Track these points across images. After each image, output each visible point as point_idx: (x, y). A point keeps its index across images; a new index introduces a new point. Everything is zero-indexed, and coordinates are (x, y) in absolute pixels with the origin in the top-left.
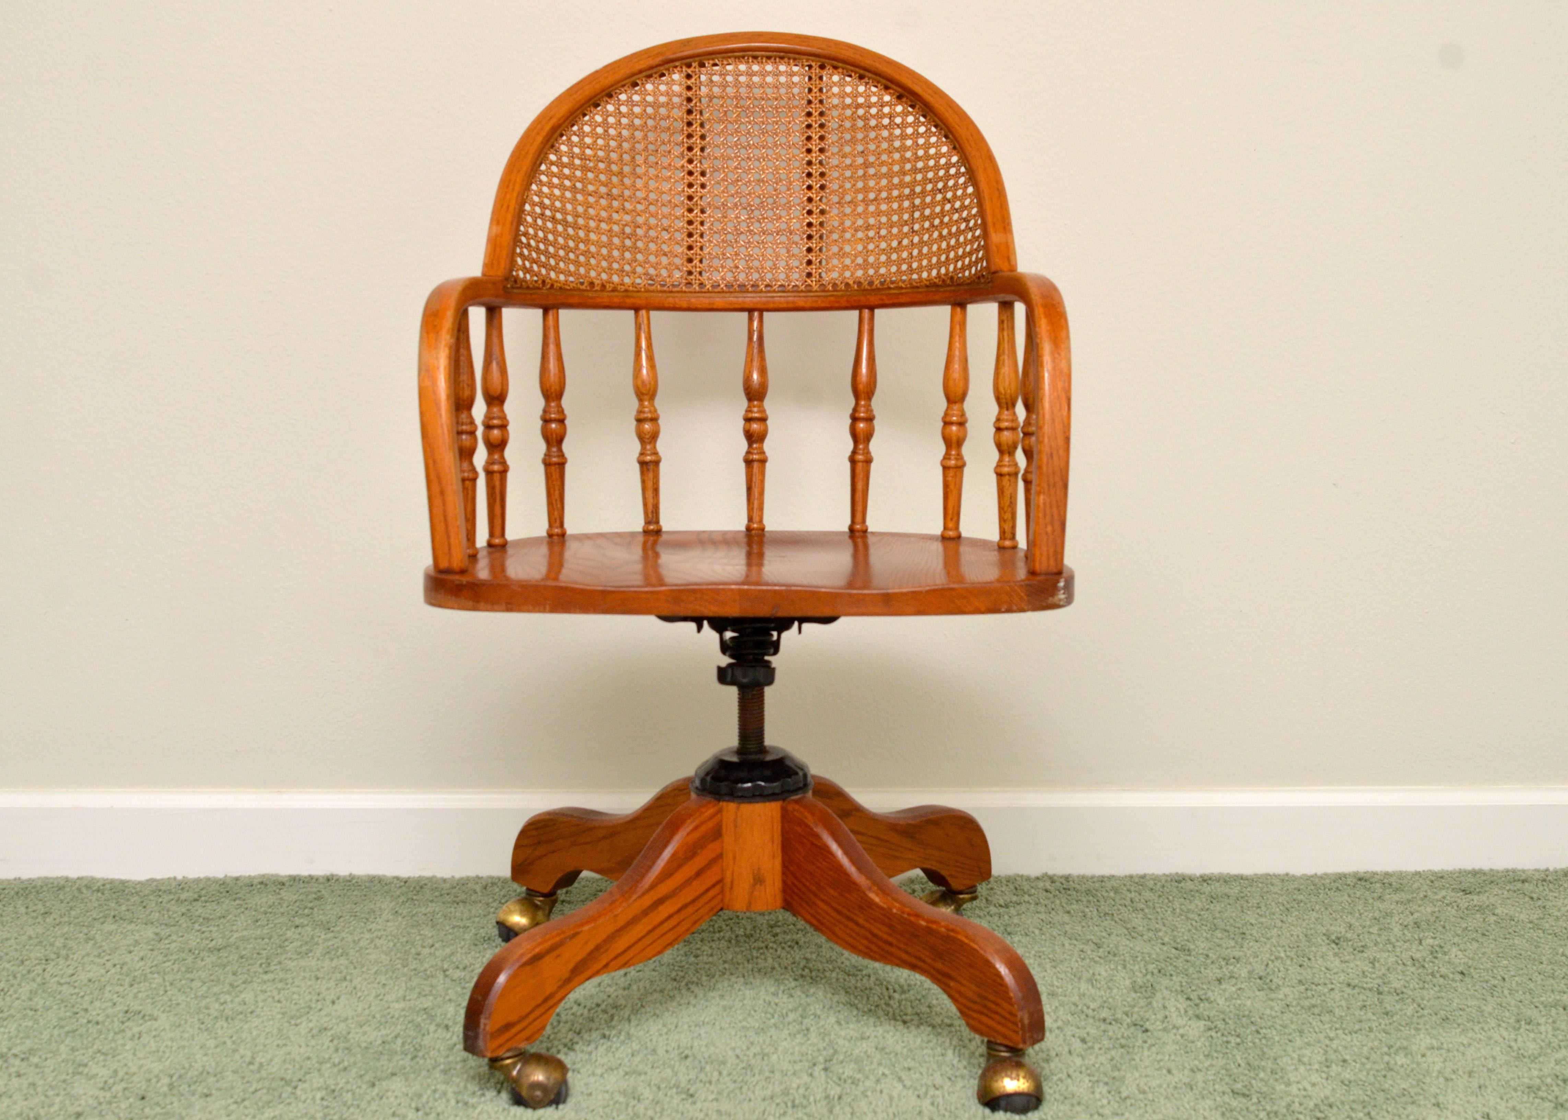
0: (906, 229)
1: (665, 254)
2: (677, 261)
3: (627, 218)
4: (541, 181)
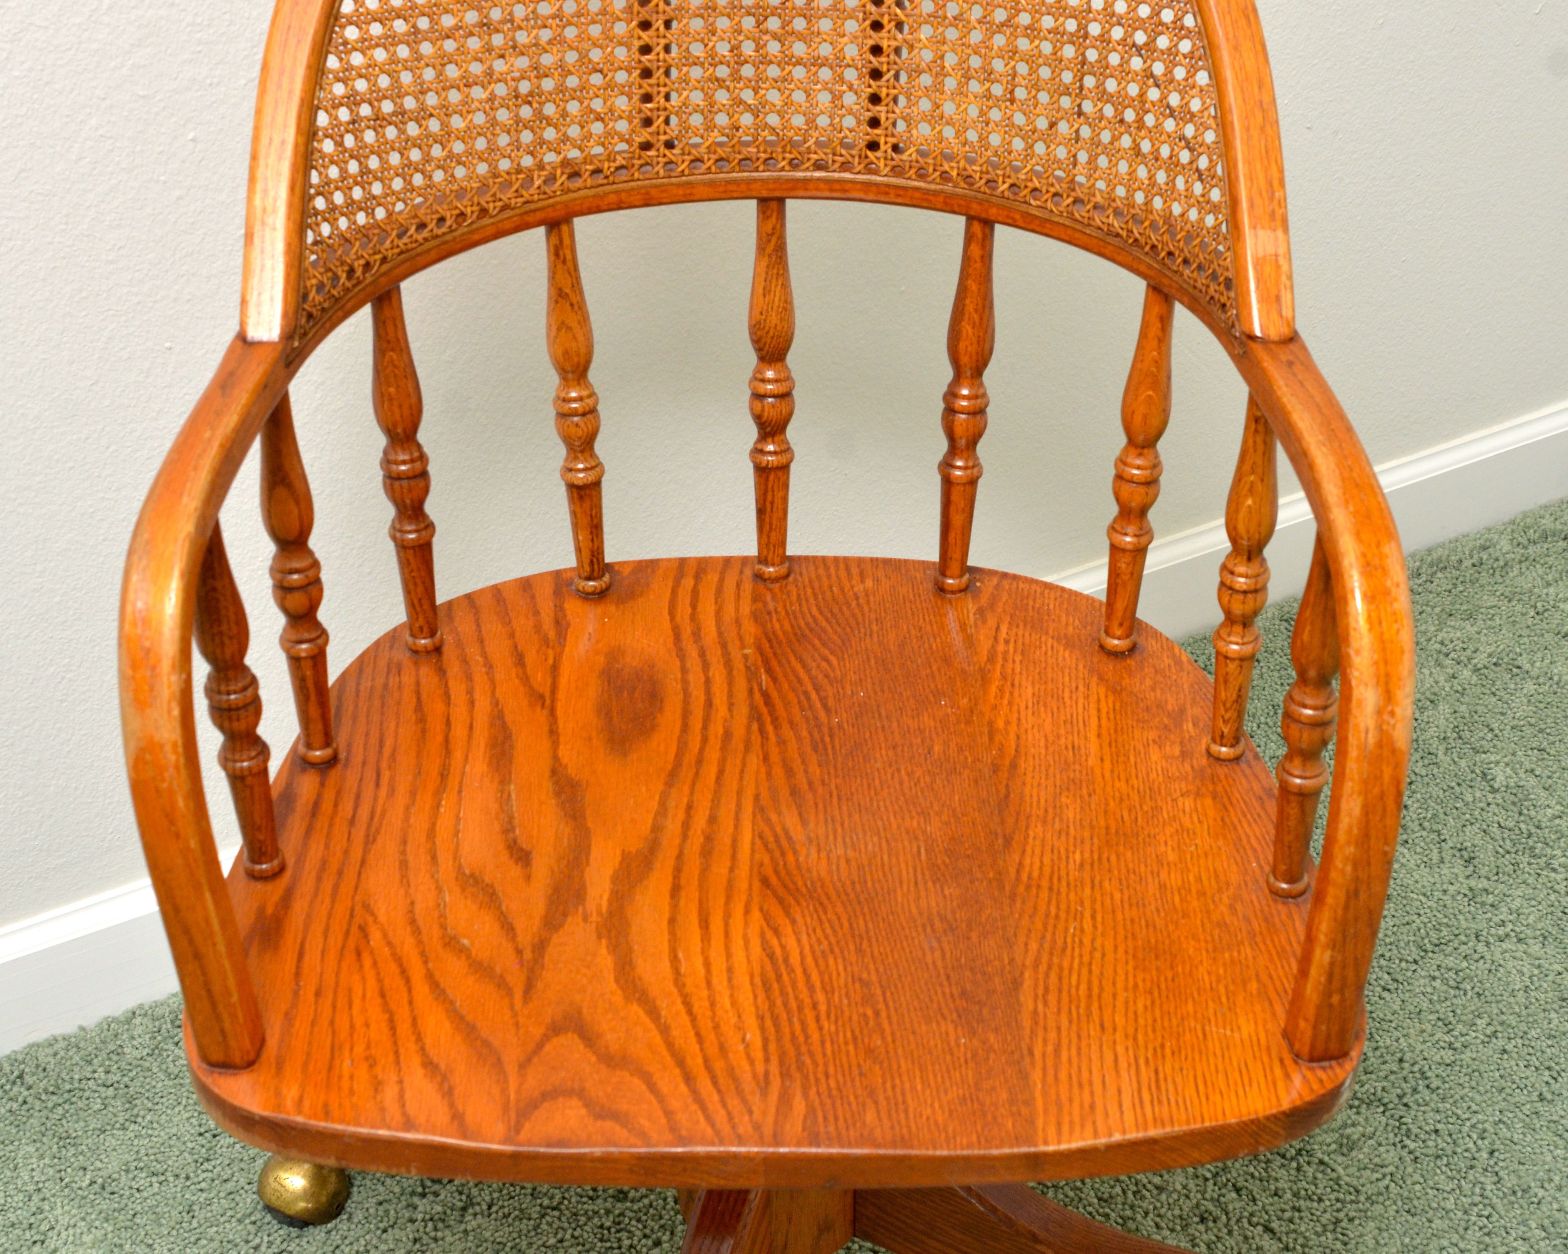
0: (1066, 102)
1: (599, 118)
2: (622, 126)
3: (523, 62)
4: (345, 43)
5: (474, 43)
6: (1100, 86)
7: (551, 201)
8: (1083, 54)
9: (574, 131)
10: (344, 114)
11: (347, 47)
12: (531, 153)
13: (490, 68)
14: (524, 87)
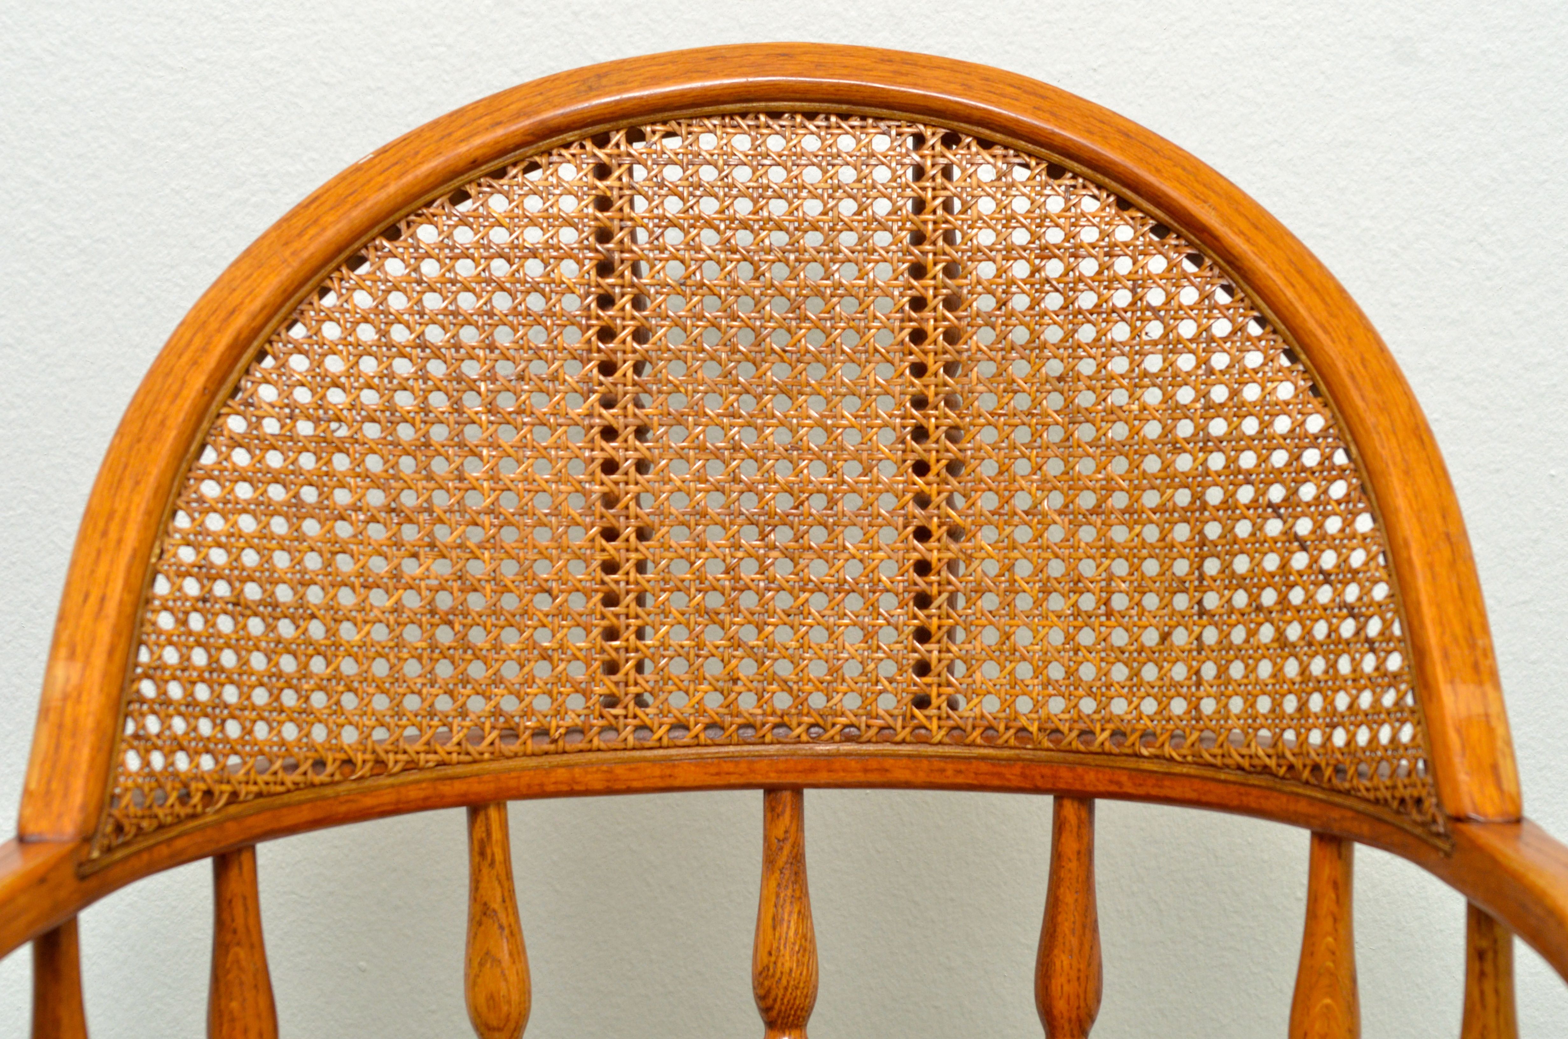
0: (1181, 602)
1: (545, 656)
2: (577, 672)
3: (442, 568)
4: (201, 500)
5: (376, 532)
6: (1226, 568)
7: (476, 767)
8: (1201, 532)
9: (510, 671)
10: (191, 587)
11: (205, 507)
12: (451, 693)
13: (398, 567)
14: (444, 601)
